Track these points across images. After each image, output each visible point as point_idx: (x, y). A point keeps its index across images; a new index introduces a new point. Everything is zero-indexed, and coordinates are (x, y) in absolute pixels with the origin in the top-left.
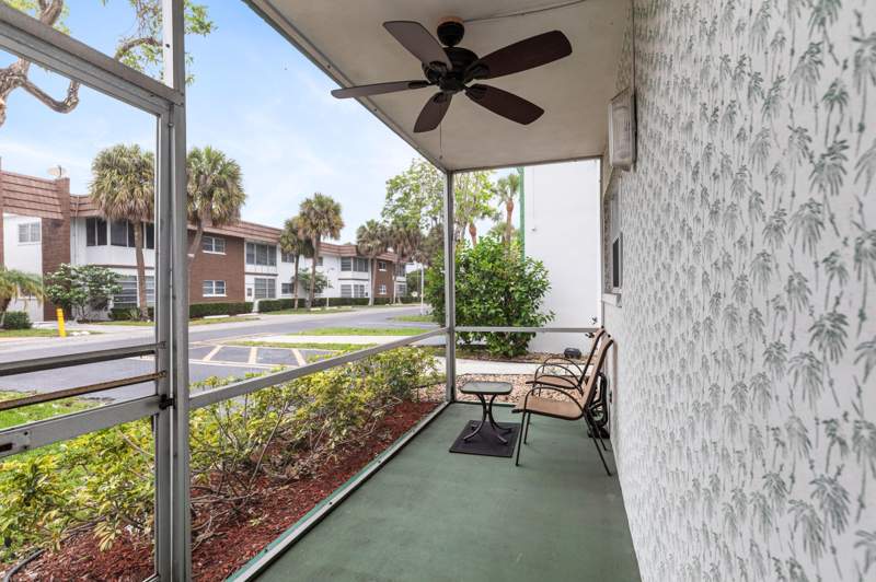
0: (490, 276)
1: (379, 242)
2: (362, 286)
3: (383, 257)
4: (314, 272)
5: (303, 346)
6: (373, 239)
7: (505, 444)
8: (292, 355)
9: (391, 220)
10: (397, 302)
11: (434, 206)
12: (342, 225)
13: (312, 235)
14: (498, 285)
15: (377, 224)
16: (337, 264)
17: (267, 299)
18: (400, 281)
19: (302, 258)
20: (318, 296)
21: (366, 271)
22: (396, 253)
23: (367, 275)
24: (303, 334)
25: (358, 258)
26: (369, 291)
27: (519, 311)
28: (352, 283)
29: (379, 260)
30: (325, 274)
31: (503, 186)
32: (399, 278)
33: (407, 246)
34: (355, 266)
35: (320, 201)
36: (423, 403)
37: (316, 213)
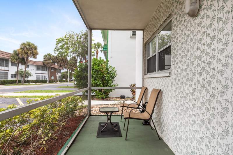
0: (98, 71)
1: (52, 61)
2: (45, 76)
3: (53, 66)
4: (25, 70)
5: (21, 97)
6: (50, 60)
7: (117, 131)
8: (16, 100)
9: (57, 53)
10: (58, 82)
11: (73, 49)
12: (38, 54)
13: (25, 57)
14: (100, 75)
15: (51, 55)
16: (35, 68)
17: (4, 80)
18: (59, 75)
19: (20, 65)
20: (26, 79)
21: (46, 71)
22: (58, 65)
23: (46, 72)
24: (21, 93)
25: (44, 66)
26: (47, 78)
27: (107, 83)
28: (41, 75)
29: (51, 67)
30: (30, 71)
31: (95, 46)
32: (59, 74)
33: (62, 63)
34: (42, 68)
35: (29, 44)
36: (78, 117)
37: (27, 48)
